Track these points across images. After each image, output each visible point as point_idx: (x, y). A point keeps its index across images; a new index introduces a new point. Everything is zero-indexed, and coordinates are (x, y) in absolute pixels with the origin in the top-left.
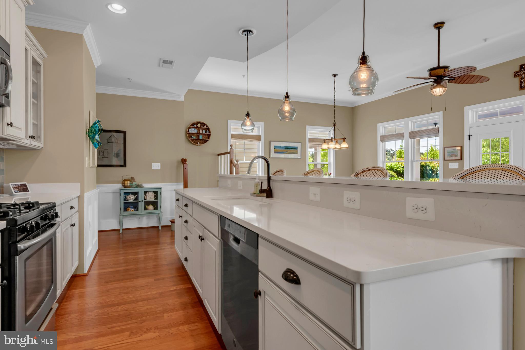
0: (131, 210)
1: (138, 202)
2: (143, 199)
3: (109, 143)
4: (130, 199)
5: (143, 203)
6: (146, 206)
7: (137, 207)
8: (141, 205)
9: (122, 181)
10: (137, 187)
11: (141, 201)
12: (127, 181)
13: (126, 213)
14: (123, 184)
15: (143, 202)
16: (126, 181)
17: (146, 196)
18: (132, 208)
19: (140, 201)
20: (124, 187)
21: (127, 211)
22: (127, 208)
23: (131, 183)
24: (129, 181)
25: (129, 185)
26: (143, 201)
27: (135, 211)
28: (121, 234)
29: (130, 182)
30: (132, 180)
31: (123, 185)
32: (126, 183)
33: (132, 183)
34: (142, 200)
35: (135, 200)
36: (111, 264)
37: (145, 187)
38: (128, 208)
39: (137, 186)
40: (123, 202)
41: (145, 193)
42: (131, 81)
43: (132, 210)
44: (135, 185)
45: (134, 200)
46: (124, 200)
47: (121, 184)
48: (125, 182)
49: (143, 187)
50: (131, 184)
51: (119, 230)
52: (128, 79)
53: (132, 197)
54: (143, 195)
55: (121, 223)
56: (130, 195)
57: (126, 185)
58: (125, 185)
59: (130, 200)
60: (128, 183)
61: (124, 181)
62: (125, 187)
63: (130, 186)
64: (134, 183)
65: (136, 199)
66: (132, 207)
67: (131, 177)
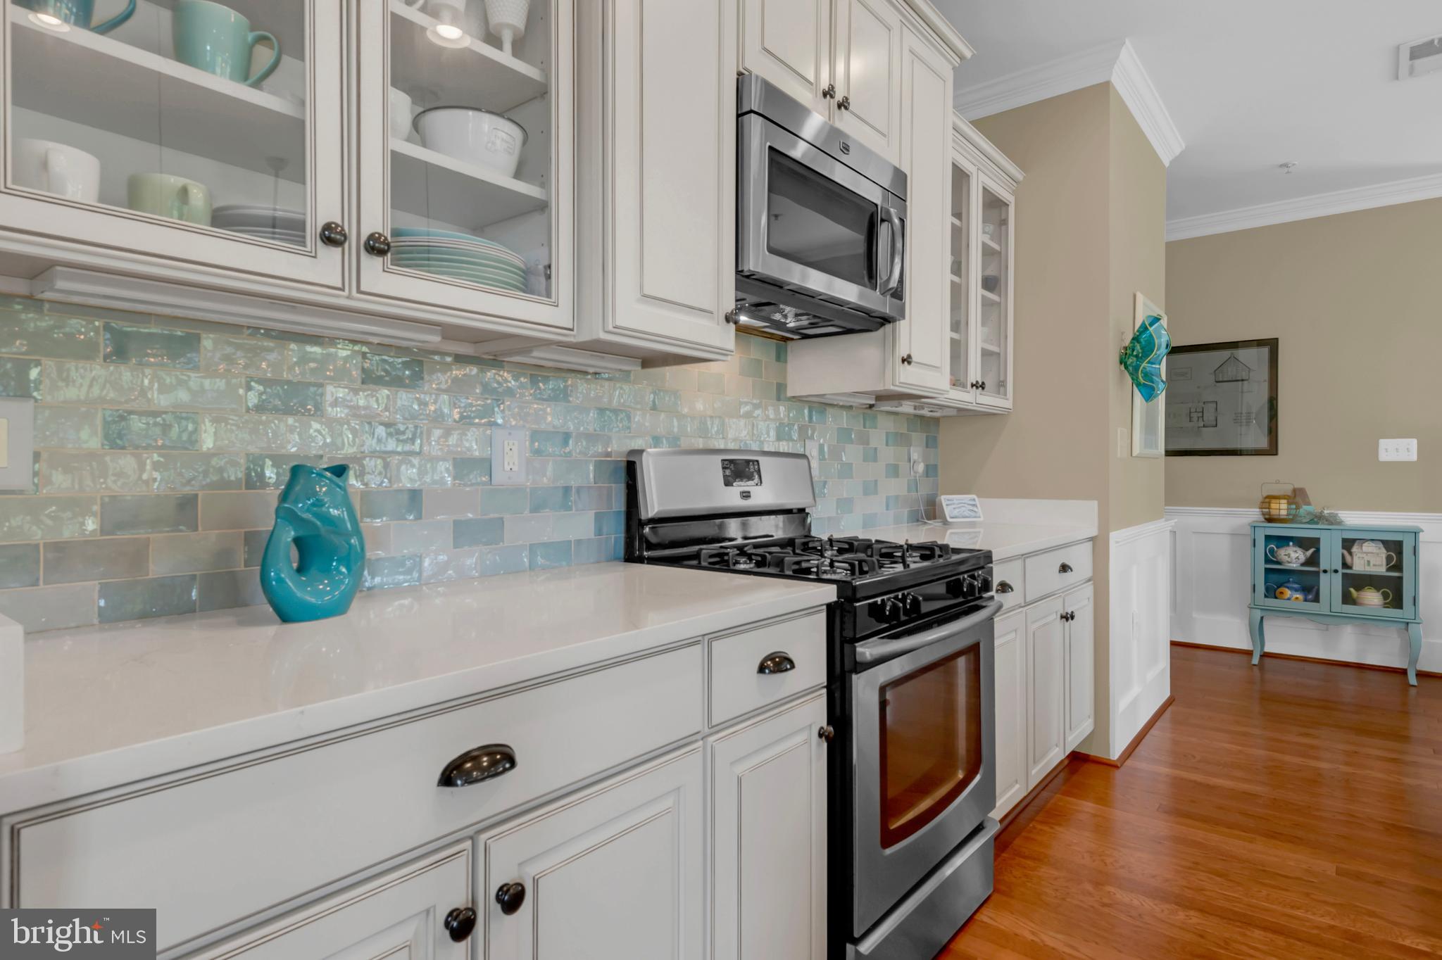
0: (1292, 596)
1: (1317, 573)
2: (1339, 566)
3: (1218, 384)
4: (1286, 558)
5: (1338, 579)
6: (1352, 590)
7: (1315, 590)
8: (1331, 586)
9: (1261, 499)
10: (1317, 523)
11: (1327, 568)
12: (1277, 501)
13: (1271, 602)
14: (1264, 510)
15: (1339, 576)
16: (1273, 501)
17: (1351, 554)
18: (1296, 590)
19: (1325, 571)
20: (1265, 519)
21: (1276, 598)
22: (1278, 587)
23: (1294, 506)
24: (1285, 501)
25: (1284, 513)
26: (1336, 571)
27: (1306, 600)
28: (1256, 669)
29: (1289, 503)
30: (1297, 497)
31: (1263, 514)
32: (1273, 506)
33: (1298, 508)
34: (1333, 568)
35: (1306, 563)
36: (1194, 757)
37: (1348, 523)
38: (1281, 590)
39: (1317, 518)
40: (1261, 566)
41: (1348, 544)
42: (1290, 170)
43: (1297, 598)
44: (1309, 513)
45: (1303, 565)
46: (1267, 561)
47: (1258, 510)
48: (1269, 503)
49: (1340, 523)
50: (1293, 512)
51: (1249, 653)
52: (1281, 166)
53: (1294, 555)
54: (1338, 550)
55: (1258, 632)
56: (1288, 545)
57: (1274, 512)
58: (1269, 513)
59: (1289, 562)
60: (1281, 508)
61: (1269, 499)
62: (1270, 520)
63: (1291, 517)
64: (1305, 509)
65: (1313, 560)
66: (1296, 586)
67: (1291, 487)
